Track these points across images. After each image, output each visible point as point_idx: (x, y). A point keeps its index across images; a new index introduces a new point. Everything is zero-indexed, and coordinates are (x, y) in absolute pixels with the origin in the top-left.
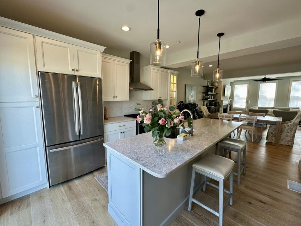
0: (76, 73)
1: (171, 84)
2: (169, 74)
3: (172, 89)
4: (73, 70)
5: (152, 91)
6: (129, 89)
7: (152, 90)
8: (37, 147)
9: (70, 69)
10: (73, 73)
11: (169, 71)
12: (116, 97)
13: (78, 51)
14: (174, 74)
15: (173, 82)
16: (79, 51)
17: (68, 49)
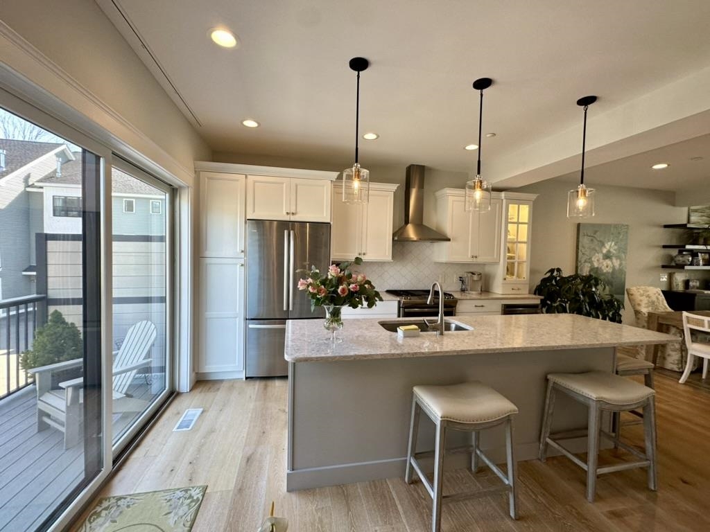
0: (293, 218)
1: (510, 225)
2: (504, 201)
3: (511, 237)
4: (288, 213)
5: (448, 242)
6: (393, 239)
7: (449, 240)
8: (236, 318)
9: (285, 213)
10: (287, 218)
11: (503, 194)
12: (364, 254)
13: (296, 186)
14: (520, 202)
15: (516, 220)
16: (298, 187)
17: (284, 185)
